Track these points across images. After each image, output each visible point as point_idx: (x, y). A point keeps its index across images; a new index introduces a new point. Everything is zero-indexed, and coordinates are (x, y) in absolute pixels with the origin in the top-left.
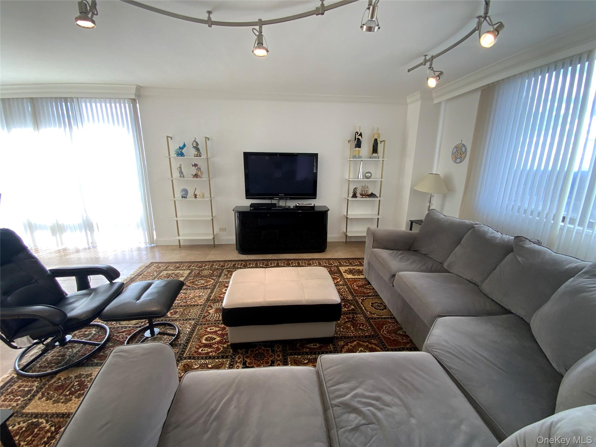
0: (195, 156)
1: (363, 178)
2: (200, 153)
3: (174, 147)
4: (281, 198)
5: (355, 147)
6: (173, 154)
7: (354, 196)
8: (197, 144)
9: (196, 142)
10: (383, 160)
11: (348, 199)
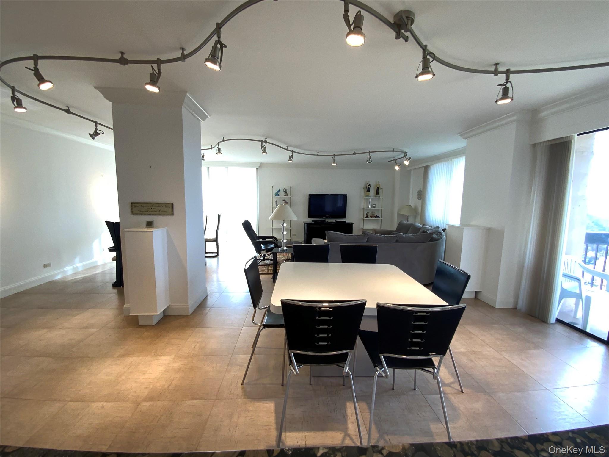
0: (284, 196)
1: (371, 207)
2: (287, 194)
3: (275, 192)
4: (327, 218)
5: (367, 191)
6: (274, 194)
7: (367, 217)
8: (286, 190)
9: (286, 189)
10: (382, 198)
11: (364, 219)
